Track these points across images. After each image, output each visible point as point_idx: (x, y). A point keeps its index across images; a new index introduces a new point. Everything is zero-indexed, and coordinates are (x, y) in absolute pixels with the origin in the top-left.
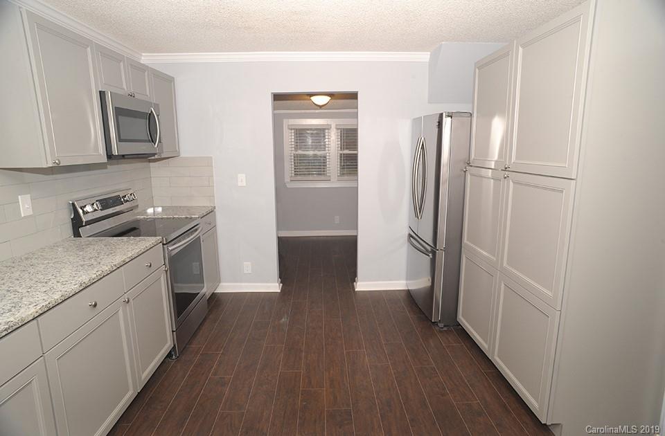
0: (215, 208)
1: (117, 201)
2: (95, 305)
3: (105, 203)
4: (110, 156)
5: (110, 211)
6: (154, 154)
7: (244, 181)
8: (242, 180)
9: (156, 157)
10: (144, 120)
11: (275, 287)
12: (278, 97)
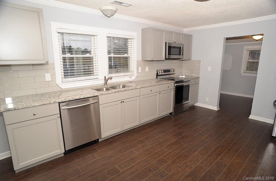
0: (199, 77)
1: (168, 71)
2: (151, 91)
3: (165, 71)
4: (166, 59)
5: (166, 73)
6: (181, 59)
7: (210, 69)
8: (209, 69)
9: (182, 59)
10: (178, 49)
11: (215, 108)
12: (227, 39)
